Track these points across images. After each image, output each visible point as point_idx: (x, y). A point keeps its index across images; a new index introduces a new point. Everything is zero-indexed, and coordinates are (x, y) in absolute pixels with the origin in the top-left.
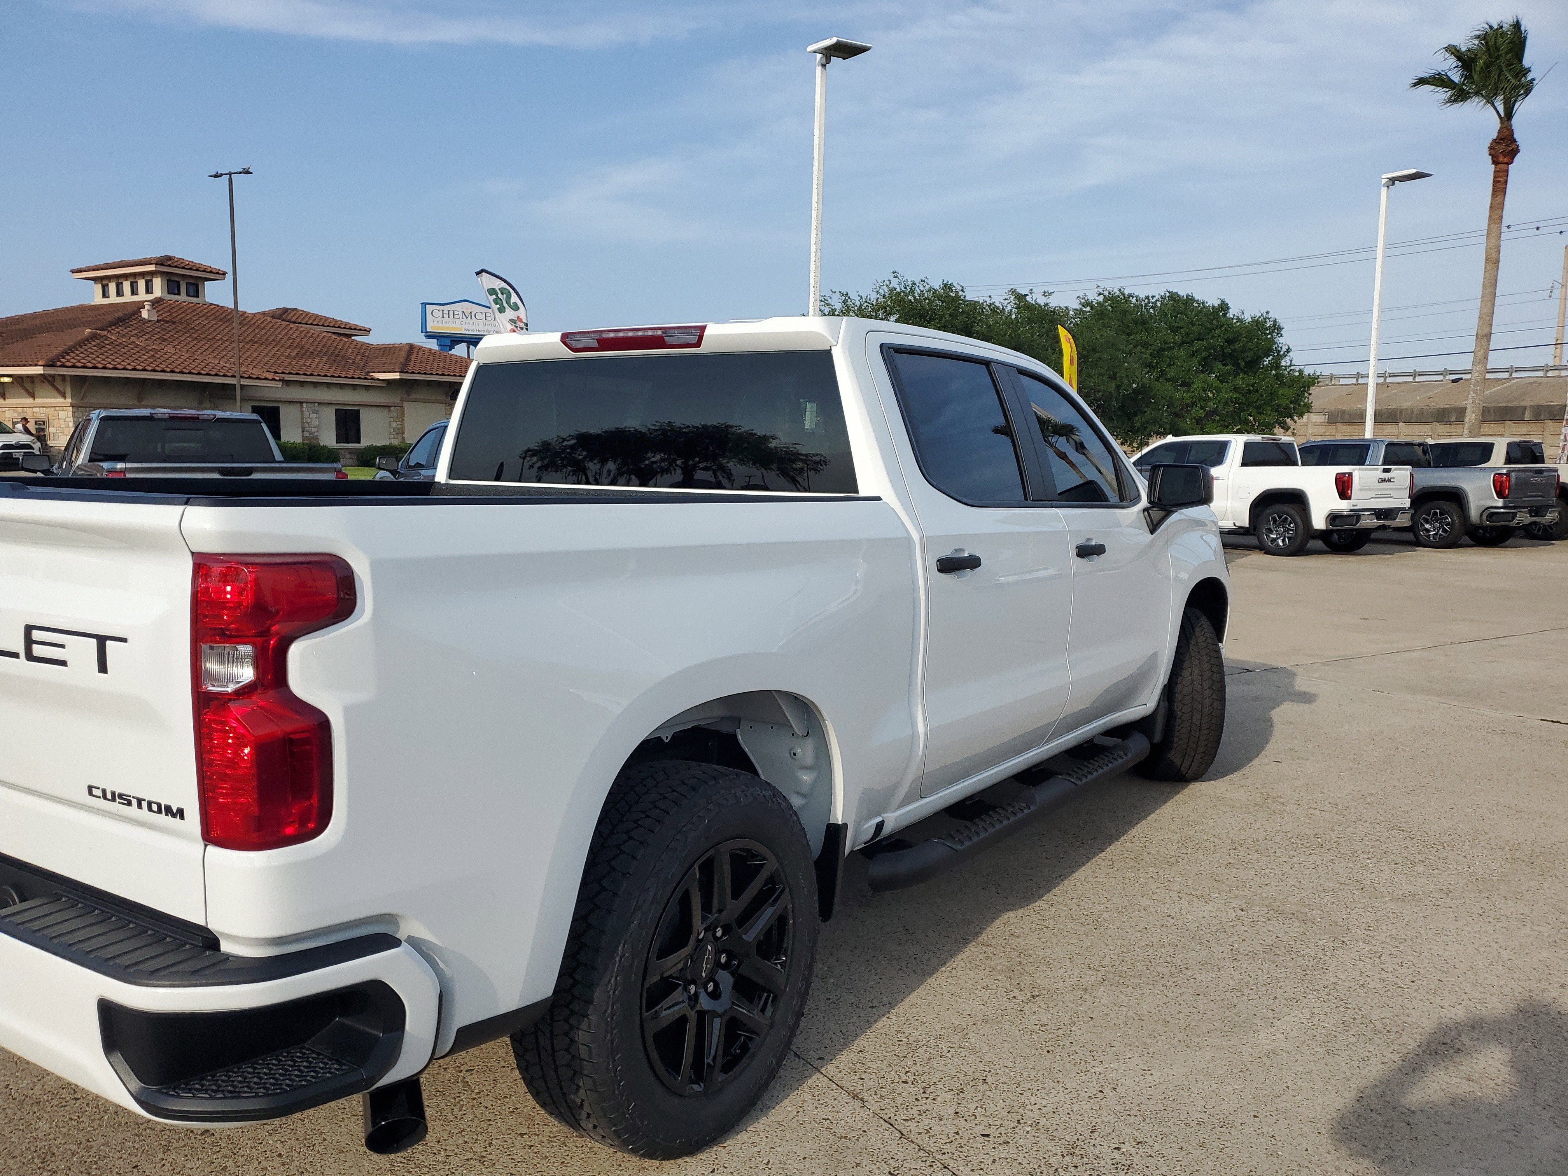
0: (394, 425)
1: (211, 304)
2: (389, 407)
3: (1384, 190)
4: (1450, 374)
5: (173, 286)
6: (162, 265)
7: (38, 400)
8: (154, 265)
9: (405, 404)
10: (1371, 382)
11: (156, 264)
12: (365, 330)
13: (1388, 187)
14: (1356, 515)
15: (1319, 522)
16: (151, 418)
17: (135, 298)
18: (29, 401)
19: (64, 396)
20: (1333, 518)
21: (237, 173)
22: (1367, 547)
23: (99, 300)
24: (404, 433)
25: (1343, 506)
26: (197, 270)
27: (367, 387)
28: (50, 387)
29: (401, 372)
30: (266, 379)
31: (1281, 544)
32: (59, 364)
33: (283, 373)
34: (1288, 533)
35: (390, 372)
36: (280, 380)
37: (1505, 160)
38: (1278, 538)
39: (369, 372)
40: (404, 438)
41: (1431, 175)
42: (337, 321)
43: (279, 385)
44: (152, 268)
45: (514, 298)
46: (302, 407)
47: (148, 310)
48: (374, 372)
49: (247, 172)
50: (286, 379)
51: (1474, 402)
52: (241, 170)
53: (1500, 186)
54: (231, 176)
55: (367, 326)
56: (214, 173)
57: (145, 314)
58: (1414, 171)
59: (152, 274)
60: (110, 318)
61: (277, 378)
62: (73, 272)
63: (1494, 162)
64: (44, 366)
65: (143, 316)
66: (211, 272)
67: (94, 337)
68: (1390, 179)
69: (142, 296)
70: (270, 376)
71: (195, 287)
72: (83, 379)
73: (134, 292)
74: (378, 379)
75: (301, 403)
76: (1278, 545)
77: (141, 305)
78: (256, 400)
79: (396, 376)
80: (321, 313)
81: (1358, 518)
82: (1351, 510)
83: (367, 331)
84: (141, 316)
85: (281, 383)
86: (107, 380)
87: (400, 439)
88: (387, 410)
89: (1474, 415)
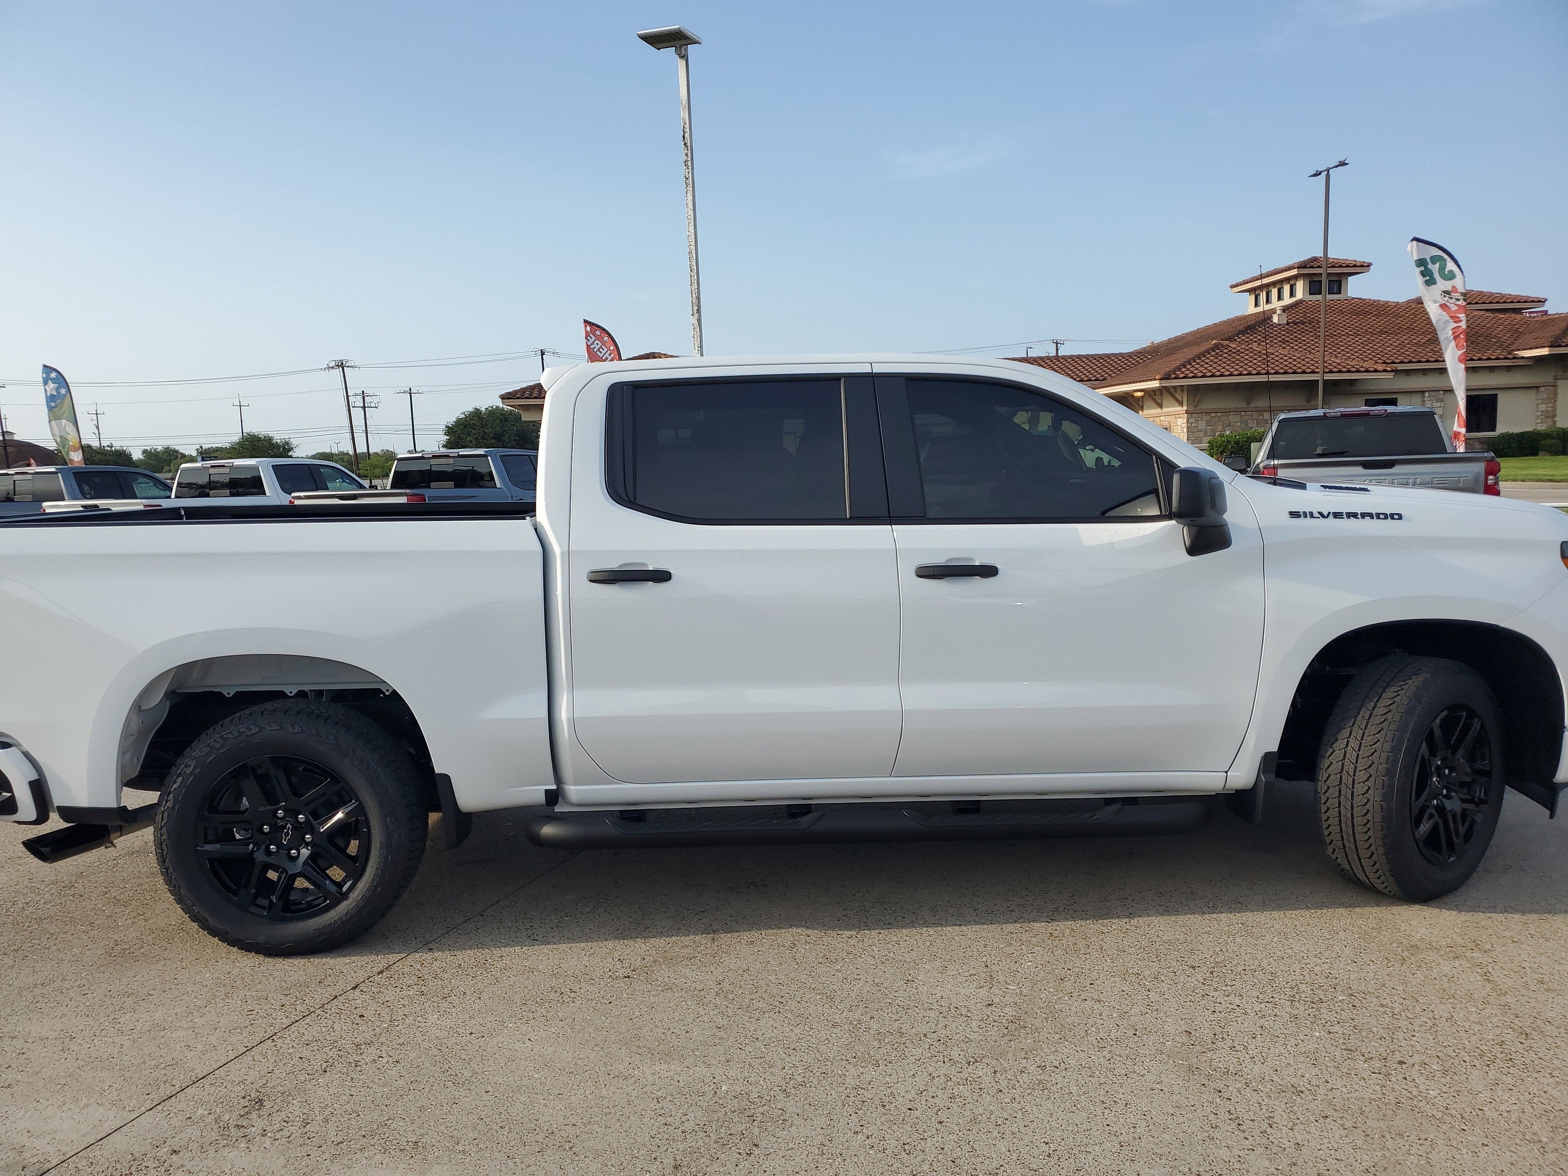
0: (1543, 407)
1: (1353, 299)
2: (1537, 387)
5: (1314, 287)
6: (1305, 267)
7: (1165, 410)
8: (1296, 269)
9: (1559, 382)
11: (1298, 268)
12: (1540, 301)
16: (1325, 417)
17: (1268, 307)
18: (1158, 411)
19: (1181, 404)
21: (1333, 168)
23: (1252, 310)
24: (1554, 416)
26: (1340, 266)
27: (1508, 368)
28: (1171, 398)
29: (1550, 347)
30: (1376, 371)
32: (1173, 376)
33: (1393, 363)
35: (1537, 348)
36: (1392, 371)
39: (1512, 350)
40: (1555, 422)
42: (1504, 296)
43: (1391, 376)
44: (1294, 272)
45: (1451, 266)
46: (1424, 397)
47: (1278, 315)
48: (1518, 350)
49: (1343, 164)
50: (1399, 368)
52: (1338, 164)
54: (1328, 172)
55: (1541, 295)
56: (1314, 173)
57: (1275, 319)
59: (1296, 277)
60: (1241, 327)
61: (1389, 369)
62: (1232, 288)
64: (1160, 379)
65: (1274, 321)
66: (1355, 266)
67: (1216, 347)
69: (1276, 304)
70: (1380, 367)
71: (1337, 283)
72: (1197, 388)
73: (1268, 301)
74: (1523, 358)
75: (1423, 392)
77: (1273, 311)
78: (1369, 394)
79: (1545, 351)
80: (1485, 289)
83: (1542, 301)
84: (1272, 321)
85: (1393, 374)
86: (1219, 387)
87: (1550, 422)
88: (1534, 391)
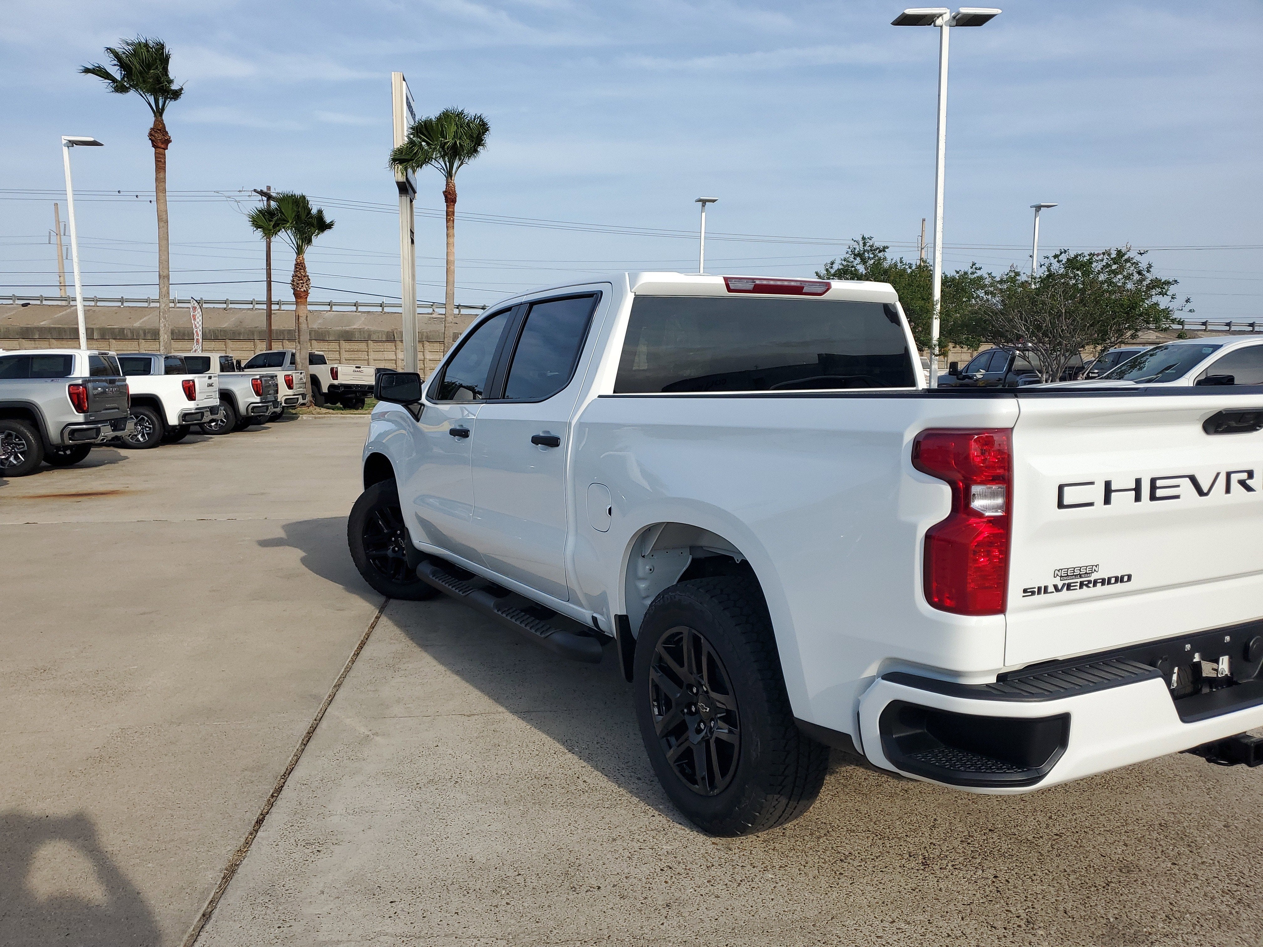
3: (65, 149)
4: (18, 299)
10: (80, 305)
13: (68, 147)
14: (200, 412)
15: (173, 419)
20: (185, 416)
22: (188, 437)
25: (191, 406)
31: (141, 439)
34: (146, 430)
37: (163, 146)
38: (138, 434)
41: (102, 145)
51: (165, 326)
53: (160, 164)
58: (91, 139)
63: (154, 146)
68: (70, 141)
76: (138, 440)
81: (202, 414)
82: (197, 409)
89: (166, 336)
